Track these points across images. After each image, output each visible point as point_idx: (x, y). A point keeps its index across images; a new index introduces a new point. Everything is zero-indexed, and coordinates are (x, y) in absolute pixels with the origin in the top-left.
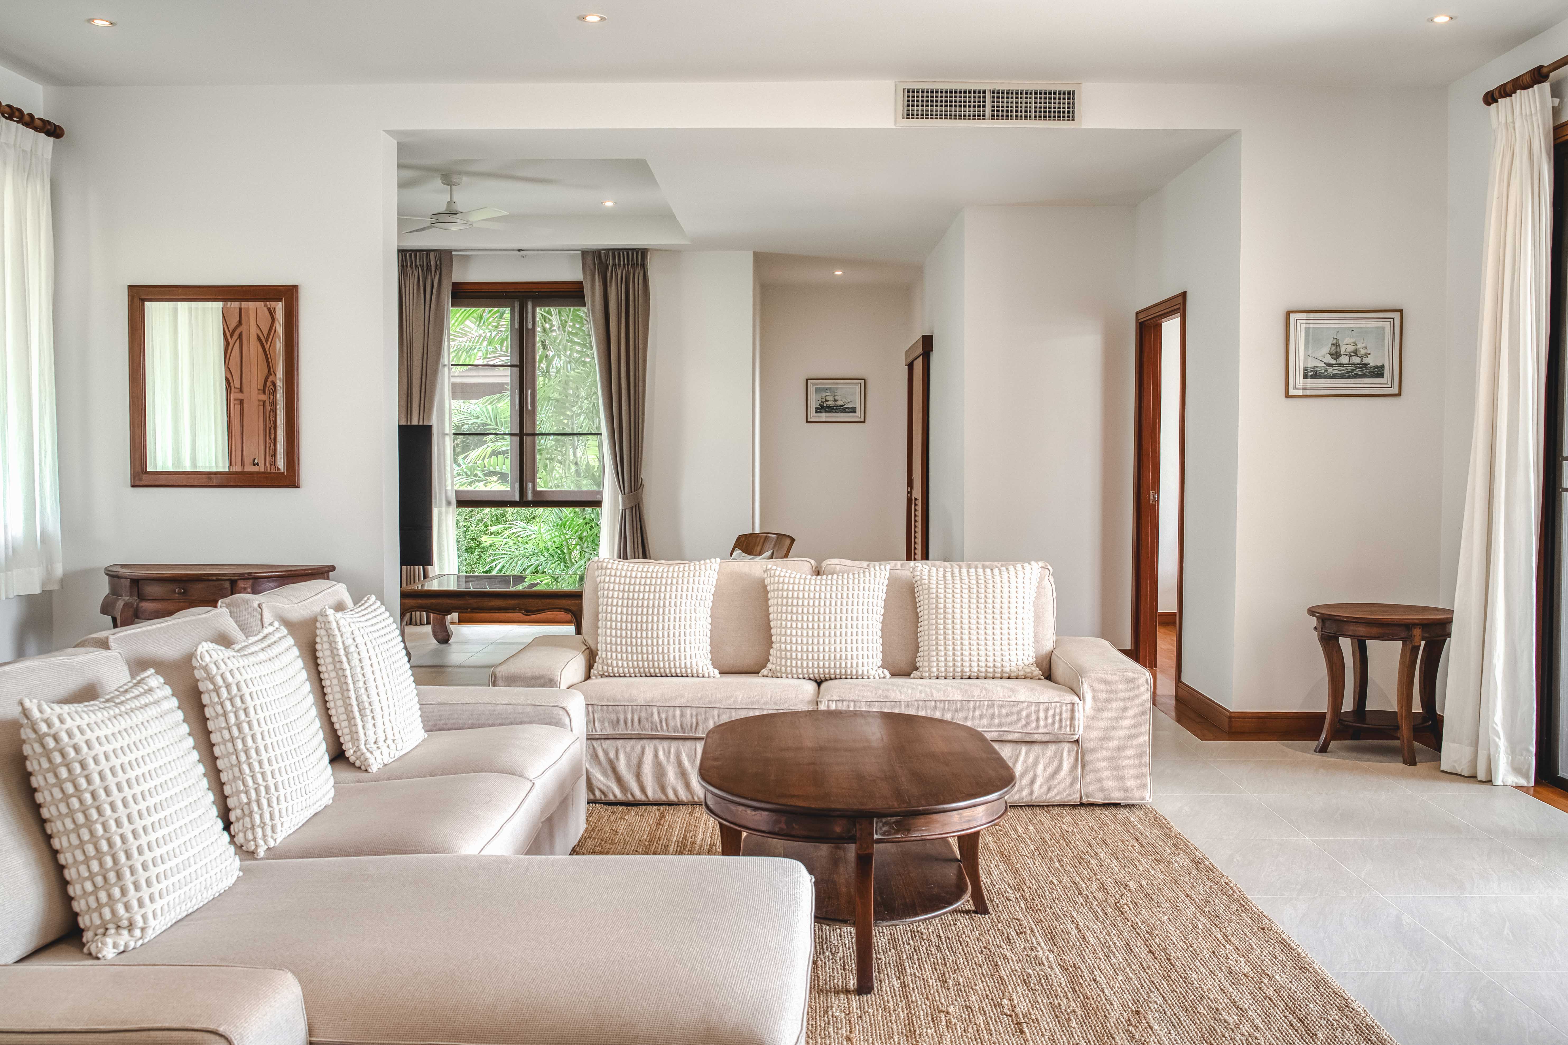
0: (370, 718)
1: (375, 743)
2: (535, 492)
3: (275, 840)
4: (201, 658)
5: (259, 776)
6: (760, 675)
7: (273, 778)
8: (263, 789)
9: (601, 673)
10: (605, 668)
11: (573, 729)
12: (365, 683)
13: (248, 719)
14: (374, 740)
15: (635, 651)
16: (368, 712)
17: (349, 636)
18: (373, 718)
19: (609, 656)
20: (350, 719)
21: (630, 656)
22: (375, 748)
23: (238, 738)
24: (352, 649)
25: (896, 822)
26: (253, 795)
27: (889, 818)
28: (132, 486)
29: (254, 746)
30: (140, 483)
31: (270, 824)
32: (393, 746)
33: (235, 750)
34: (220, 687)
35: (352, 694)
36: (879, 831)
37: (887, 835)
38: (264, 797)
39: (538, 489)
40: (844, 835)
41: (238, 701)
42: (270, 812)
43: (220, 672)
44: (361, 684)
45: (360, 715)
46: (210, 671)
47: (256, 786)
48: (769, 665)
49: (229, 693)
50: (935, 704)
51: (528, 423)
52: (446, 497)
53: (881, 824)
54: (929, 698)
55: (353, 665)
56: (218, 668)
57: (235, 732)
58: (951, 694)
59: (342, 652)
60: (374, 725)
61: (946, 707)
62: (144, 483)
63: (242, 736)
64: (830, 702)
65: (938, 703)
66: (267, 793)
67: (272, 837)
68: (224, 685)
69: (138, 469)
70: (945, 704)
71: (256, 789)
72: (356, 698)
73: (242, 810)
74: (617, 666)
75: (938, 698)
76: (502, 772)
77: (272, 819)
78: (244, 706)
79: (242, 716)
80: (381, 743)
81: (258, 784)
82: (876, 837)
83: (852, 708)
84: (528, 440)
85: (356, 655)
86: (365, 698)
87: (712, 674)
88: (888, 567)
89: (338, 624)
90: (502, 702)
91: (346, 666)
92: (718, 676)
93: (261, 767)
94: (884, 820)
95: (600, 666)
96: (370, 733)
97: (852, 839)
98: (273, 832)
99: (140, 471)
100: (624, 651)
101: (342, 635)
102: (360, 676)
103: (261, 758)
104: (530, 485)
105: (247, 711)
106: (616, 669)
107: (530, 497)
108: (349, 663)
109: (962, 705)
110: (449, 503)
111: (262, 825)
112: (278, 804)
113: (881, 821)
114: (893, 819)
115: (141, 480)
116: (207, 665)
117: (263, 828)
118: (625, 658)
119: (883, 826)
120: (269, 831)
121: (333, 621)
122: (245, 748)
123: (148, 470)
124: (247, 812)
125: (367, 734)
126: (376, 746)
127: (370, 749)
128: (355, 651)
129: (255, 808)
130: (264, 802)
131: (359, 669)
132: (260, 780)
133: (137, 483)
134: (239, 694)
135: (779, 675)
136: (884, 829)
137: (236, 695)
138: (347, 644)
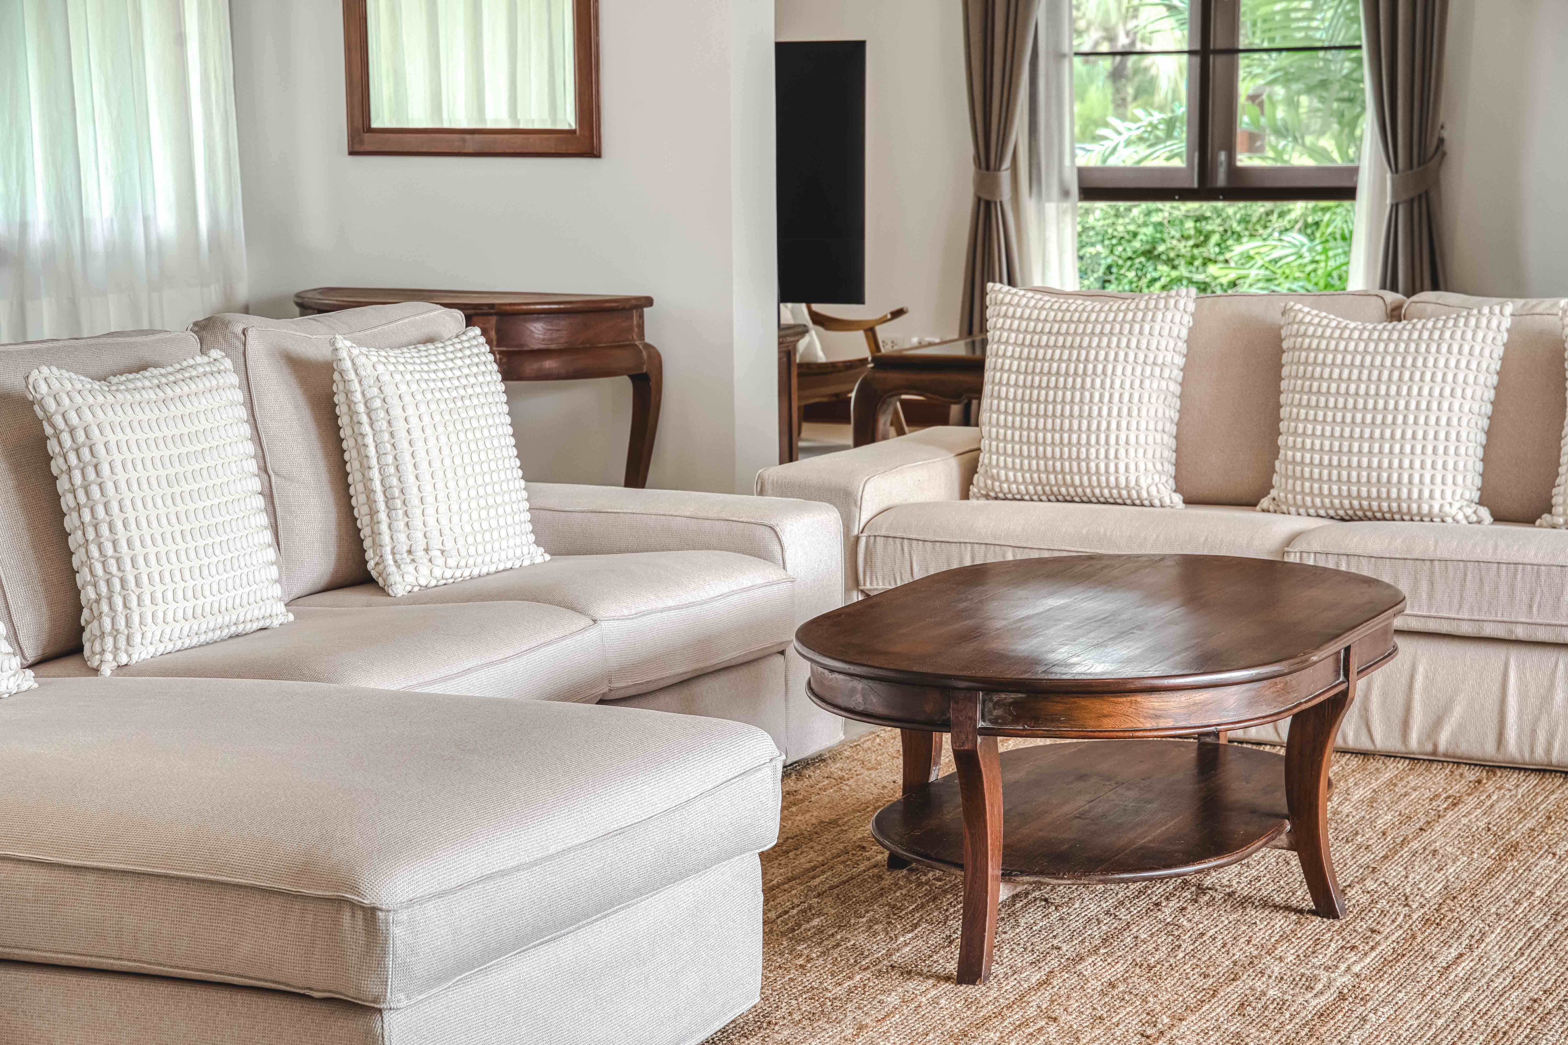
0: (401, 512)
1: (409, 552)
2: (1234, 171)
3: (130, 656)
4: (34, 388)
5: (113, 562)
6: (1258, 508)
7: (133, 567)
8: (116, 582)
9: (984, 492)
10: (989, 482)
11: (788, 566)
12: (395, 458)
13: (99, 480)
14: (406, 548)
15: (1034, 454)
16: (398, 503)
17: (372, 383)
18: (406, 513)
19: (994, 462)
20: (373, 513)
21: (1026, 462)
22: (408, 561)
23: (85, 506)
24: (378, 403)
25: (1015, 703)
26: (104, 590)
27: (1003, 696)
28: (352, 153)
29: (107, 519)
30: (361, 149)
31: (126, 632)
32: (440, 561)
33: (83, 523)
34: (61, 431)
35: (375, 474)
36: (988, 717)
37: (1001, 724)
38: (120, 594)
39: (1239, 164)
40: (936, 718)
41: (86, 453)
42: (126, 616)
43: (62, 410)
44: (390, 459)
45: (387, 507)
46: (46, 407)
47: (108, 576)
48: (1273, 493)
49: (73, 440)
50: (1498, 568)
51: (1219, 26)
52: (1061, 181)
53: (991, 705)
54: (1488, 557)
55: (378, 429)
56: (58, 404)
57: (82, 498)
58: (1532, 553)
59: (361, 408)
60: (407, 524)
61: (1519, 577)
62: (367, 148)
63: (91, 503)
64: (1305, 555)
65: (1504, 567)
66: (123, 588)
67: (126, 652)
68: (67, 429)
69: (358, 123)
70: (1516, 570)
71: (108, 582)
72: (382, 481)
73: (91, 610)
74: (1007, 480)
75: (1505, 559)
76: (559, 604)
77: (128, 626)
78: (95, 461)
79: (91, 475)
80: (420, 553)
81: (110, 573)
82: (980, 724)
83: (1343, 568)
84: (1217, 63)
85: (382, 414)
86: (395, 481)
87: (1167, 501)
88: (1509, 309)
89: (354, 364)
90: (683, 514)
91: (366, 429)
92: (1181, 505)
93: (115, 550)
94: (995, 698)
95: (982, 479)
96: (402, 537)
97: (945, 726)
98: (128, 643)
99: (361, 127)
100: (1018, 453)
101: (360, 382)
102: (389, 447)
103: (116, 537)
104: (1223, 156)
105: (99, 468)
106: (1005, 486)
107: (1221, 180)
108: (371, 425)
109: (1549, 574)
110: (1065, 194)
111: (115, 633)
112: (139, 605)
113: (991, 700)
114: (1011, 697)
115: (361, 142)
116: (43, 398)
117: (115, 638)
118: (1018, 467)
119: (994, 709)
120: (122, 643)
121: (347, 358)
122: (94, 521)
123: (375, 124)
124: (96, 614)
125: (395, 538)
126: (411, 557)
127: (400, 562)
128: (382, 407)
129: (105, 608)
130: (118, 601)
131: (386, 436)
132: (114, 569)
133: (357, 148)
134: (88, 443)
135: (1284, 508)
136: (995, 713)
137: (84, 445)
138: (368, 396)
